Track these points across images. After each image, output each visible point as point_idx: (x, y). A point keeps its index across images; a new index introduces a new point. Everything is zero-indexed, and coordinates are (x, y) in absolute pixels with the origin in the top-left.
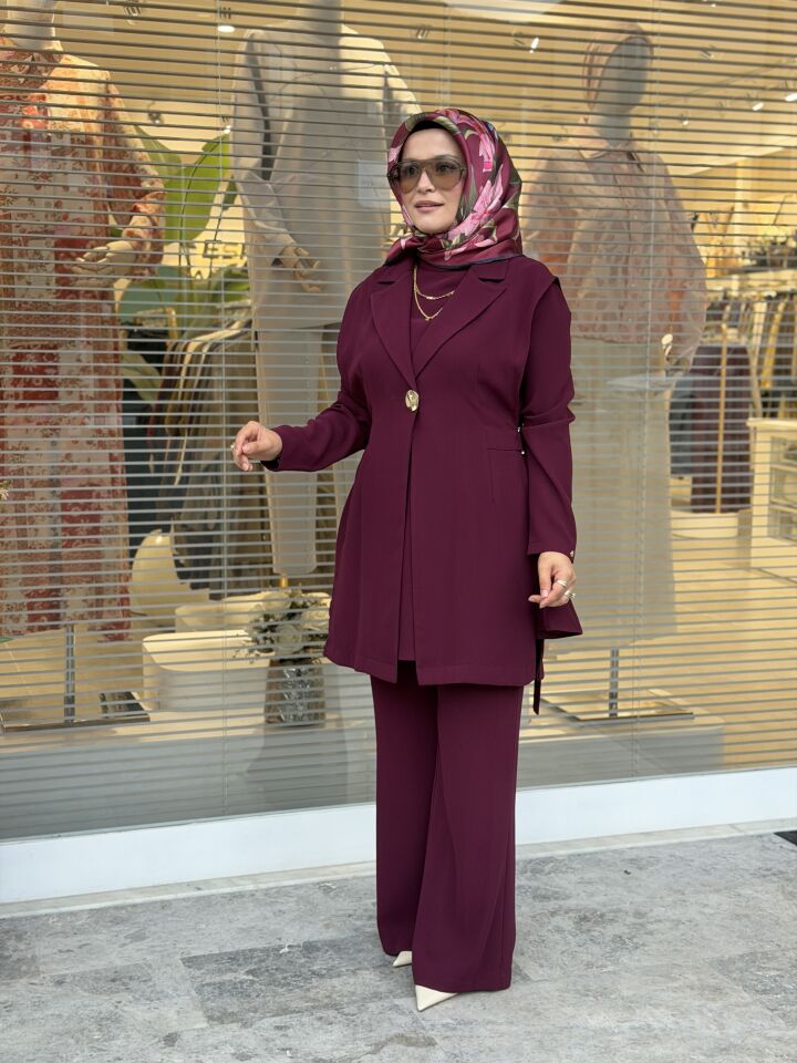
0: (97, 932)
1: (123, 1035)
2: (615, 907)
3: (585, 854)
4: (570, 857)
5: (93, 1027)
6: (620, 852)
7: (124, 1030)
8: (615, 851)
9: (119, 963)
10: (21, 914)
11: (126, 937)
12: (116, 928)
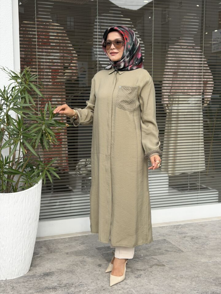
0: (72, 242)
1: (87, 265)
2: (199, 236)
3: (188, 224)
4: (185, 224)
5: (79, 263)
6: (197, 223)
7: (87, 264)
8: (196, 223)
9: (80, 249)
10: (51, 239)
11: (80, 243)
12: (76, 242)
